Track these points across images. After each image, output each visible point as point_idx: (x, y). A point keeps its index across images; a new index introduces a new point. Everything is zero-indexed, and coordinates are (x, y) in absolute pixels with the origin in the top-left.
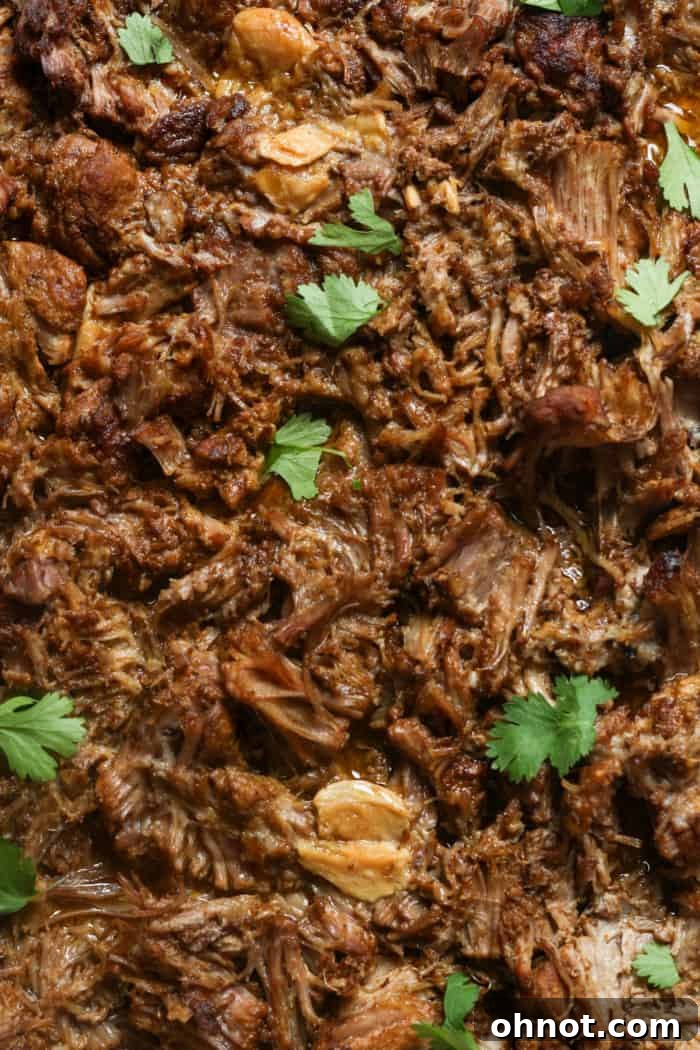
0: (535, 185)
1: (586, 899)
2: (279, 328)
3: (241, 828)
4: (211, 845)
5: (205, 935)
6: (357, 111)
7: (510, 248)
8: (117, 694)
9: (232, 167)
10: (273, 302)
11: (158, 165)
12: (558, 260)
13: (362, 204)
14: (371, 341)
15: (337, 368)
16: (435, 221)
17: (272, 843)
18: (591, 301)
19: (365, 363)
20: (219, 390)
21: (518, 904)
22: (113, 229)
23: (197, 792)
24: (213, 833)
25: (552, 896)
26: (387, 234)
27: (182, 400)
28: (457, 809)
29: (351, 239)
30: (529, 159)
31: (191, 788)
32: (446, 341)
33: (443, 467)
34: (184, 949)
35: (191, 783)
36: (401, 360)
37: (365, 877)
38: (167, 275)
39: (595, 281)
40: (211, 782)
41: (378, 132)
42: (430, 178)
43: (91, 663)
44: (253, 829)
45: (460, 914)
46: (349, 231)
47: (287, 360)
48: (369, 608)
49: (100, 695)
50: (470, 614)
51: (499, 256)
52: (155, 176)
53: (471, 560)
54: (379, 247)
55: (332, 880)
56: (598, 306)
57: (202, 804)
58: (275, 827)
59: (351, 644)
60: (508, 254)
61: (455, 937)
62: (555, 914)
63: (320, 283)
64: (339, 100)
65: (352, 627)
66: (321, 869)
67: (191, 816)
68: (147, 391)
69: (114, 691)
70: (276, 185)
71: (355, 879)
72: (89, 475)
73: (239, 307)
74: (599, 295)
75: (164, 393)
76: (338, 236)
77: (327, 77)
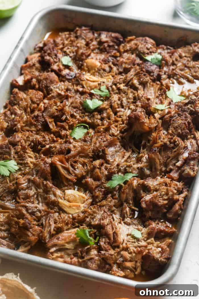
0: (140, 87)
1: (123, 217)
2: (81, 108)
3: (47, 194)
4: (40, 199)
5: (32, 209)
6: (106, 76)
7: (132, 98)
8: (27, 166)
9: (78, 81)
10: (81, 103)
11: (64, 82)
12: (142, 99)
13: (103, 88)
14: (99, 110)
15: (91, 116)
16: (117, 91)
17: (53, 198)
18: (147, 107)
19: (97, 115)
20: (65, 115)
21: (106, 213)
22: (51, 89)
23: (39, 184)
24: (41, 196)
25: (115, 214)
26: (107, 92)
27: (57, 116)
28: (97, 197)
29: (99, 93)
30: (139, 82)
31: (38, 183)
32: (115, 113)
33: (109, 132)
34: (27, 210)
35: (38, 181)
36: (105, 115)
37: (73, 209)
38: (60, 97)
39: (148, 104)
40: (43, 183)
41: (110, 78)
42: (118, 83)
43: (23, 157)
44: (50, 194)
45: (92, 215)
46: (99, 91)
47: (81, 115)
48: (86, 156)
49: (24, 165)
50: (109, 161)
51: (130, 99)
52: (62, 83)
53: (111, 150)
54: (105, 95)
55: (65, 209)
56: (148, 108)
57: (40, 188)
58: (55, 195)
59: (81, 162)
60: (132, 99)
61: (90, 221)
62: (114, 217)
63: (91, 99)
64: (103, 74)
65: (82, 160)
66: (63, 207)
67: (37, 190)
68: (50, 111)
69: (27, 165)
70: (86, 84)
71: (71, 209)
72: (34, 126)
73: (73, 104)
74: (149, 106)
75: (53, 112)
76: (97, 92)
77: (102, 70)
